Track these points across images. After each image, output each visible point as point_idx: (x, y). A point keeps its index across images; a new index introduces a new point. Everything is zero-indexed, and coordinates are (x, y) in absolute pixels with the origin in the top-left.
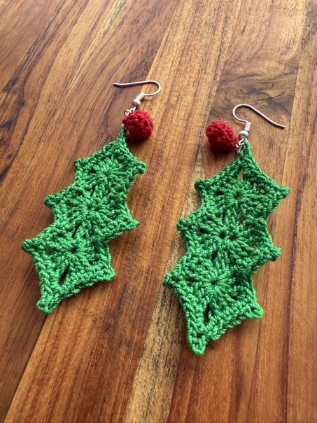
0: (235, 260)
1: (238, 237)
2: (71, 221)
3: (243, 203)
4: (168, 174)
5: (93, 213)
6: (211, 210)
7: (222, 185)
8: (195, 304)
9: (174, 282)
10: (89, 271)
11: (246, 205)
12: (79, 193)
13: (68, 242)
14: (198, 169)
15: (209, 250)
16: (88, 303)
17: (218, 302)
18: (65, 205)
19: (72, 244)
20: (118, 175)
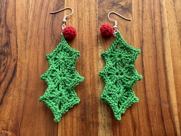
0: (124, 82)
1: (123, 74)
2: (55, 84)
3: (123, 59)
4: (88, 52)
5: (63, 78)
6: (111, 65)
7: (112, 53)
8: (114, 103)
9: (104, 97)
10: (70, 102)
11: (124, 60)
12: (54, 71)
13: (57, 93)
14: (100, 47)
15: (114, 81)
16: (72, 113)
17: (122, 100)
18: (50, 78)
19: (60, 93)
20: (69, 59)
